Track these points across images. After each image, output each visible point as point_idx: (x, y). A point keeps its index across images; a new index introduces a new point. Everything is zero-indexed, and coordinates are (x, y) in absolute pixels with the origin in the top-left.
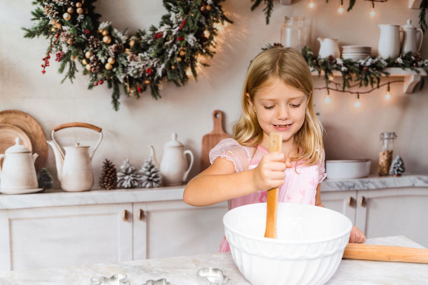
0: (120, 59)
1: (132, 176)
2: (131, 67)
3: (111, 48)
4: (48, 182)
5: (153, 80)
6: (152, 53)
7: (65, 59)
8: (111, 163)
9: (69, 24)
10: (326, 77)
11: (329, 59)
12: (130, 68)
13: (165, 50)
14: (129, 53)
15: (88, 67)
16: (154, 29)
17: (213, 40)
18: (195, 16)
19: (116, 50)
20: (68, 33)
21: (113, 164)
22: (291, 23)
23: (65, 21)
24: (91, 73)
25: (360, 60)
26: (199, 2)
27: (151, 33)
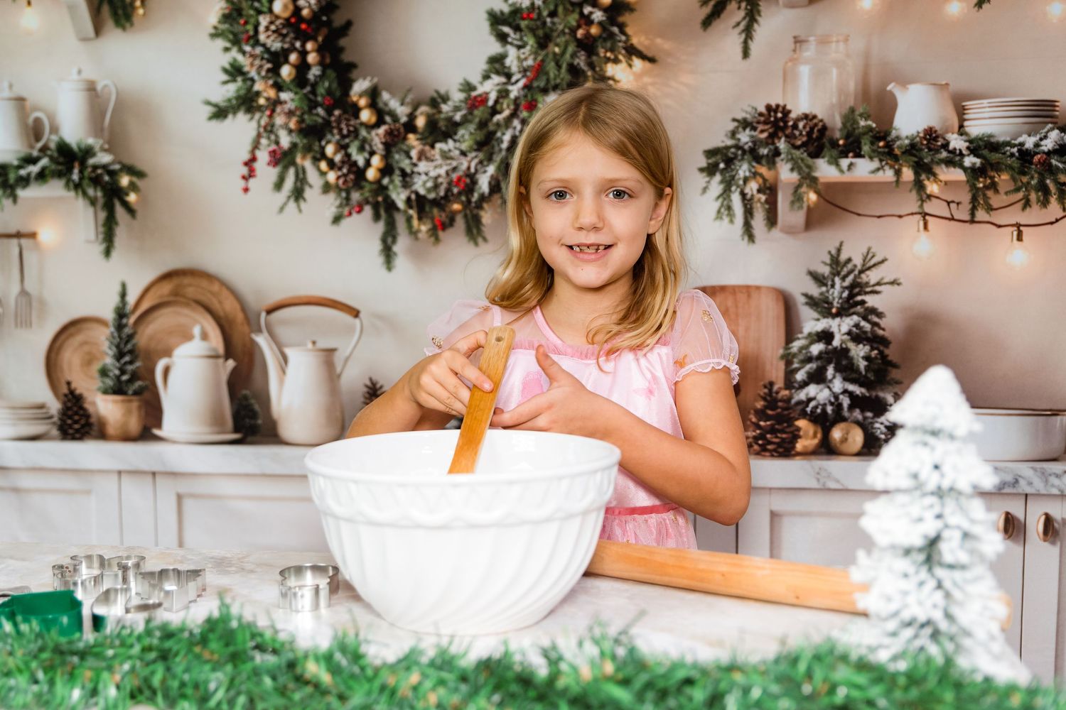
0: (397, 157)
2: (419, 174)
3: (377, 135)
4: (252, 422)
5: (469, 201)
6: (464, 141)
7: (285, 162)
8: (381, 387)
9: (292, 86)
10: (919, 186)
11: (925, 138)
12: (418, 176)
13: (494, 133)
14: (416, 143)
15: (332, 177)
16: (468, 87)
18: (563, 53)
19: (388, 138)
20: (291, 106)
22: (809, 51)
23: (284, 81)
24: (337, 190)
25: (1021, 136)
26: (573, 19)
27: (461, 96)
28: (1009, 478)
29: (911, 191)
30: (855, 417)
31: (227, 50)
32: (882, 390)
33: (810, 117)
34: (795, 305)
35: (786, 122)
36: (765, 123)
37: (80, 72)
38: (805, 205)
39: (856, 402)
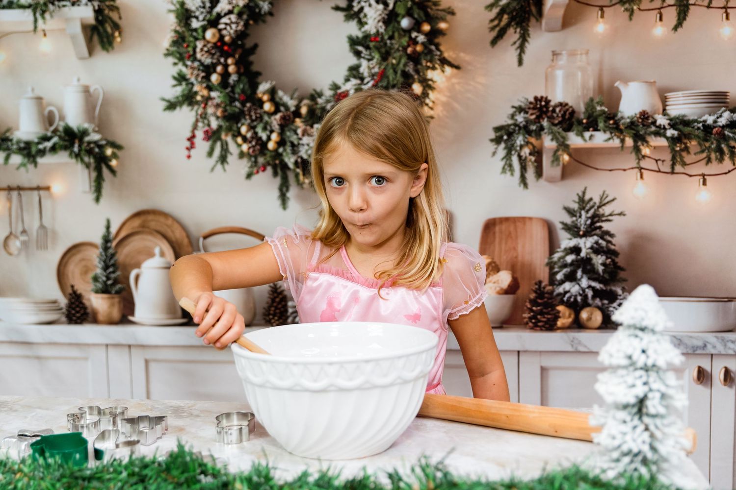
2: (303, 145)
3: (275, 119)
7: (214, 138)
8: (280, 287)
9: (218, 88)
10: (637, 149)
11: (640, 118)
14: (301, 124)
15: (245, 147)
16: (335, 87)
17: (429, 98)
18: (398, 63)
19: (282, 121)
20: (218, 101)
21: (282, 288)
22: (563, 61)
23: (213, 85)
24: (249, 156)
25: (704, 115)
26: (405, 41)
27: (331, 93)
28: (700, 343)
29: (631, 153)
30: (596, 304)
31: (175, 64)
32: (614, 285)
33: (564, 104)
34: (556, 230)
35: (547, 108)
36: (534, 109)
37: (79, 80)
38: (561, 163)
39: (597, 293)
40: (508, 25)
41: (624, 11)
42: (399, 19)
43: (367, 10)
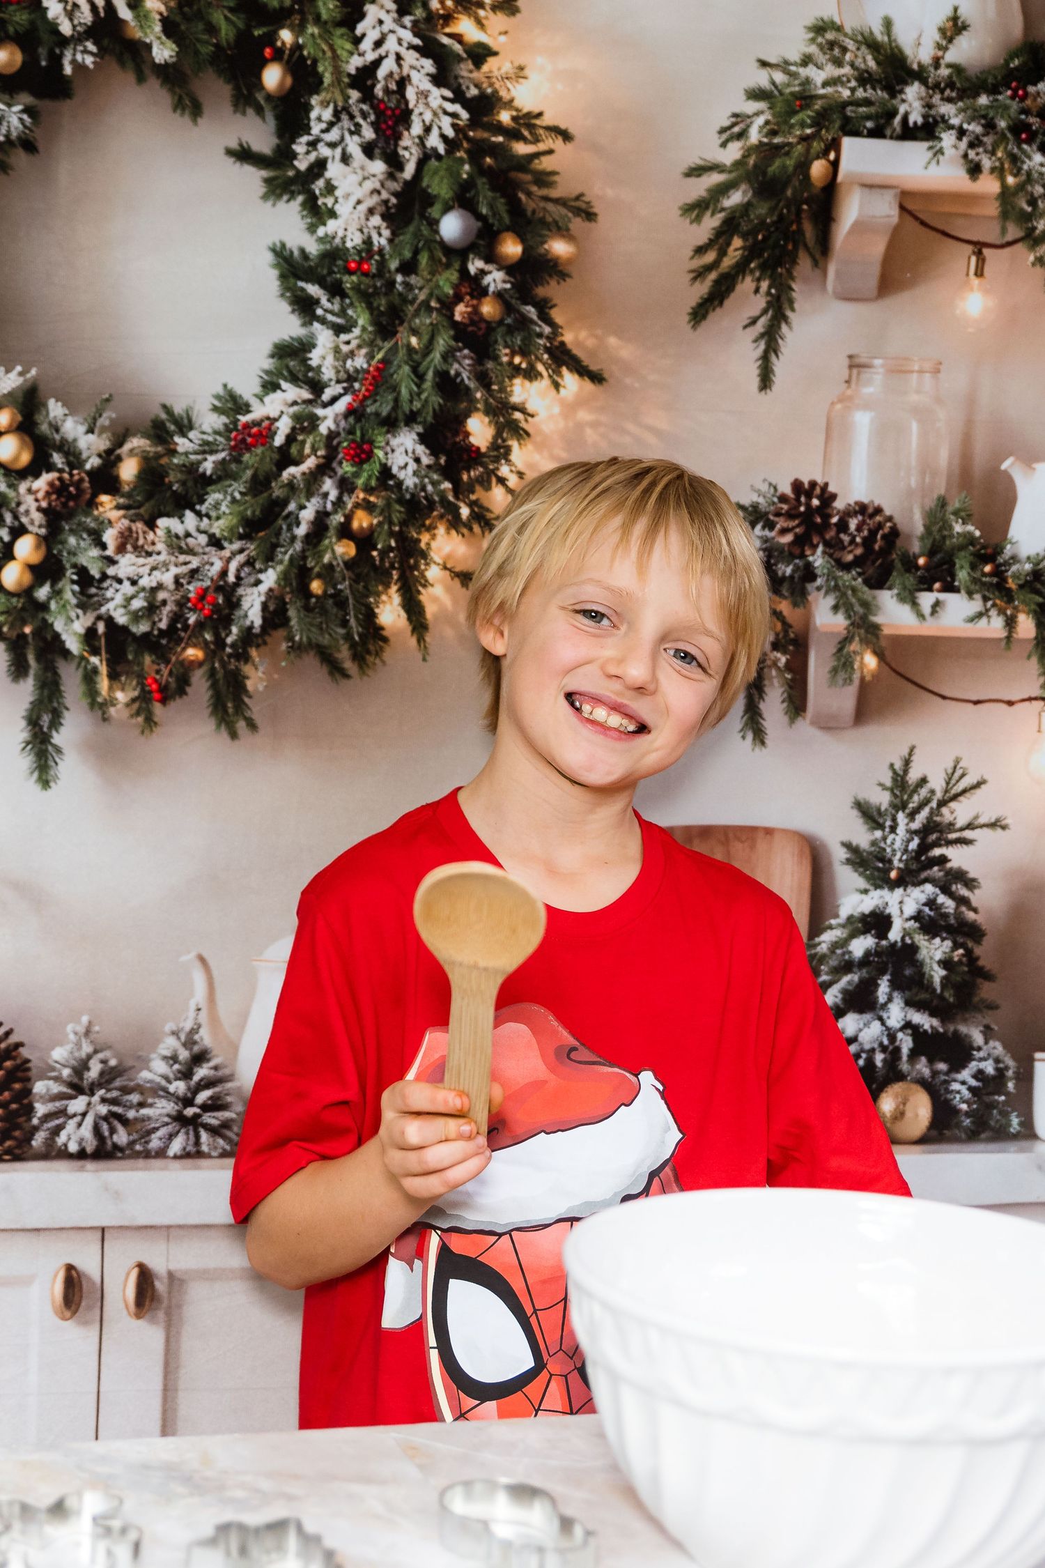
0: (72, 541)
1: (104, 1100)
2: (120, 581)
3: (30, 491)
5: (220, 643)
6: (218, 518)
12: (116, 585)
13: (285, 503)
14: (114, 515)
16: (232, 404)
17: (508, 461)
18: (428, 349)
19: (54, 498)
22: (873, 386)
26: (447, 281)
27: (218, 421)
29: (1029, 657)
30: (919, 1072)
32: (965, 1021)
33: (870, 510)
34: (830, 864)
35: (827, 518)
36: (790, 515)
38: (856, 676)
39: (925, 1044)
40: (741, 268)
41: (1033, 264)
42: (434, 212)
43: (334, 170)
